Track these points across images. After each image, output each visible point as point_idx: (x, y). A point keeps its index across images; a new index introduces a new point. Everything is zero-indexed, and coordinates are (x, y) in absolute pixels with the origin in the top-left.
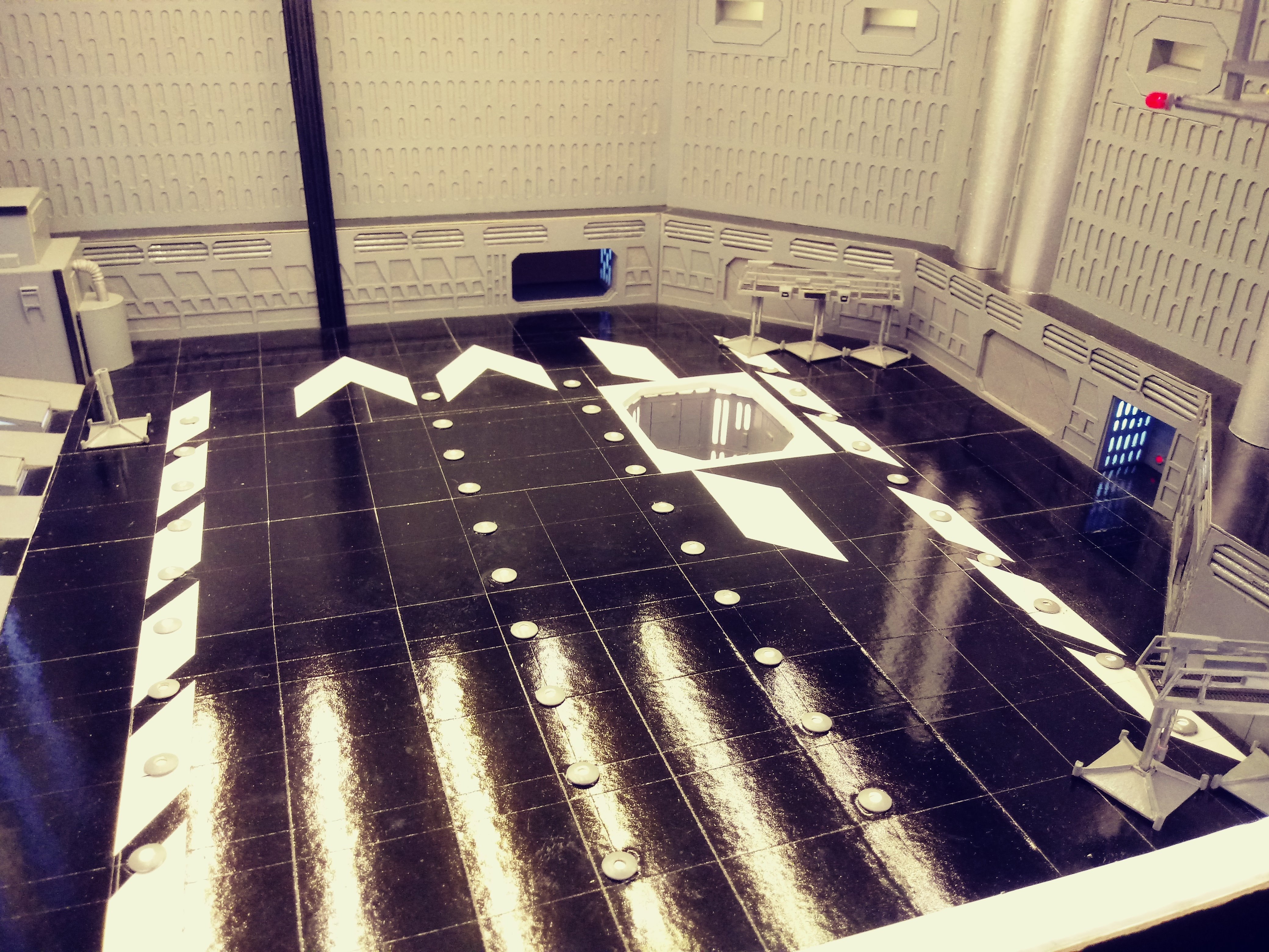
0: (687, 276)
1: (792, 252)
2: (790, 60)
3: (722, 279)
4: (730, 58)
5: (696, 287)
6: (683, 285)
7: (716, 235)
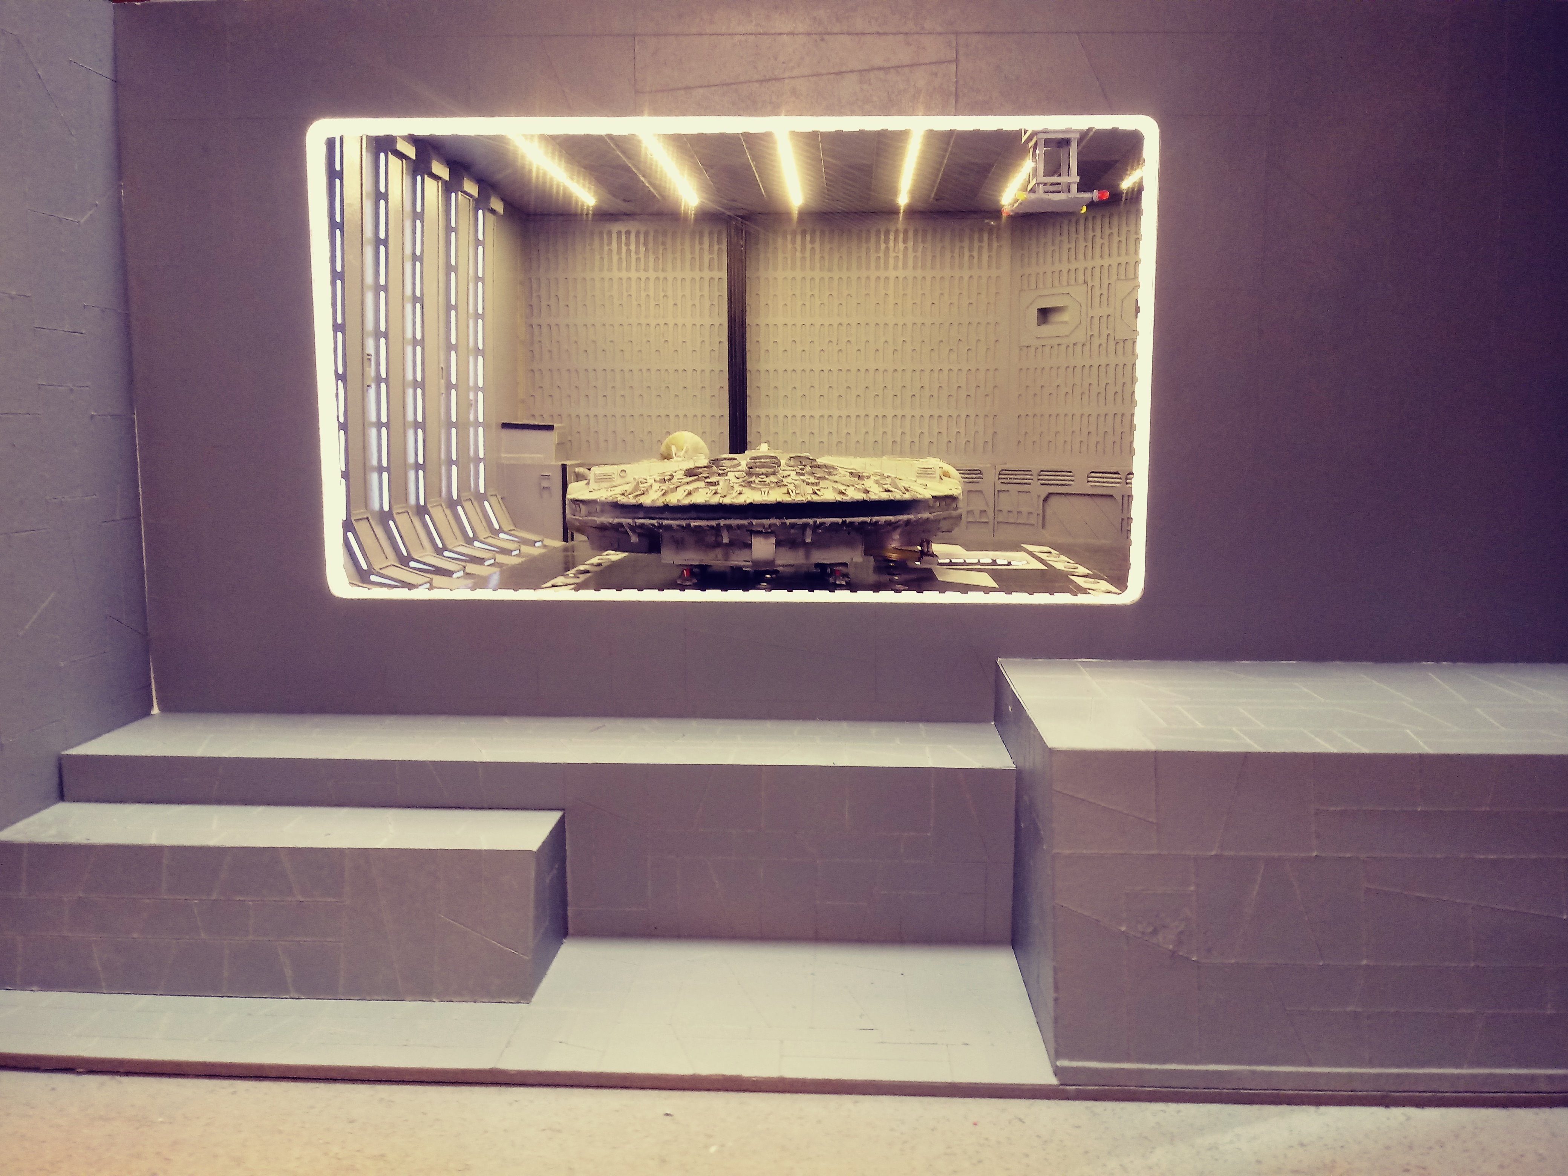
0: (1015, 514)
1: (1089, 483)
2: (1088, 344)
3: (1041, 512)
4: (1047, 349)
5: (1021, 522)
6: (1012, 521)
7: (1035, 477)
